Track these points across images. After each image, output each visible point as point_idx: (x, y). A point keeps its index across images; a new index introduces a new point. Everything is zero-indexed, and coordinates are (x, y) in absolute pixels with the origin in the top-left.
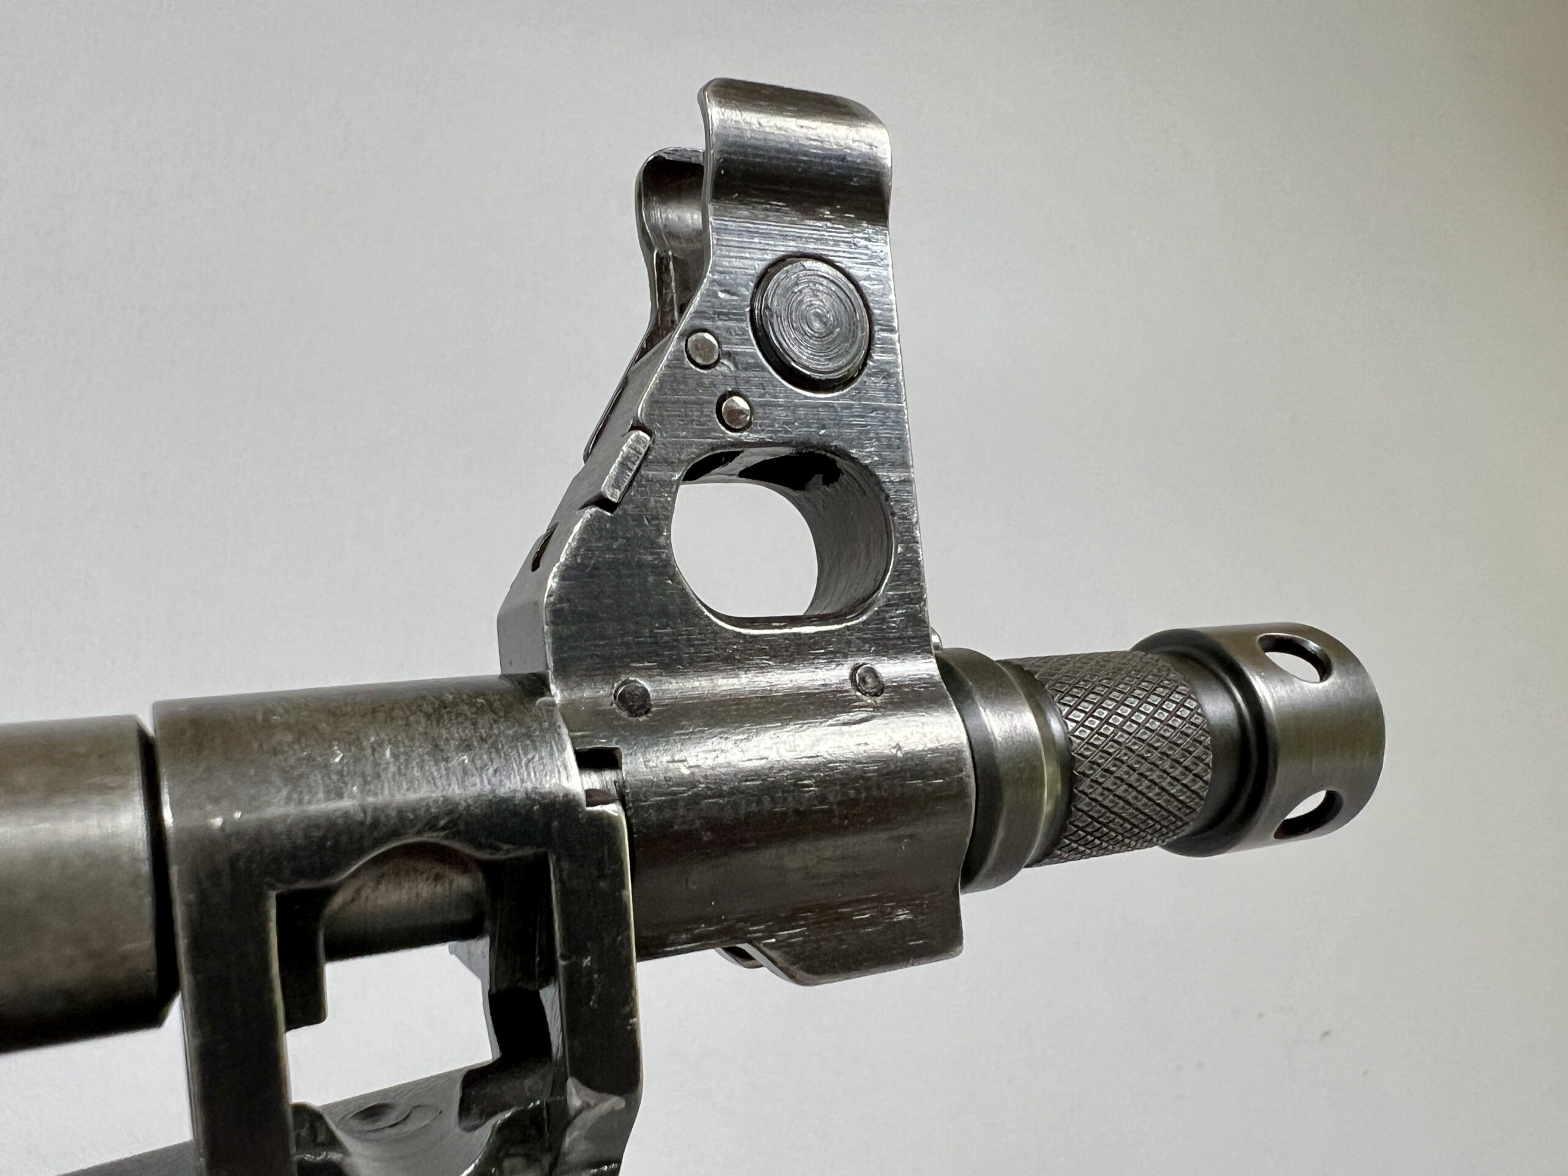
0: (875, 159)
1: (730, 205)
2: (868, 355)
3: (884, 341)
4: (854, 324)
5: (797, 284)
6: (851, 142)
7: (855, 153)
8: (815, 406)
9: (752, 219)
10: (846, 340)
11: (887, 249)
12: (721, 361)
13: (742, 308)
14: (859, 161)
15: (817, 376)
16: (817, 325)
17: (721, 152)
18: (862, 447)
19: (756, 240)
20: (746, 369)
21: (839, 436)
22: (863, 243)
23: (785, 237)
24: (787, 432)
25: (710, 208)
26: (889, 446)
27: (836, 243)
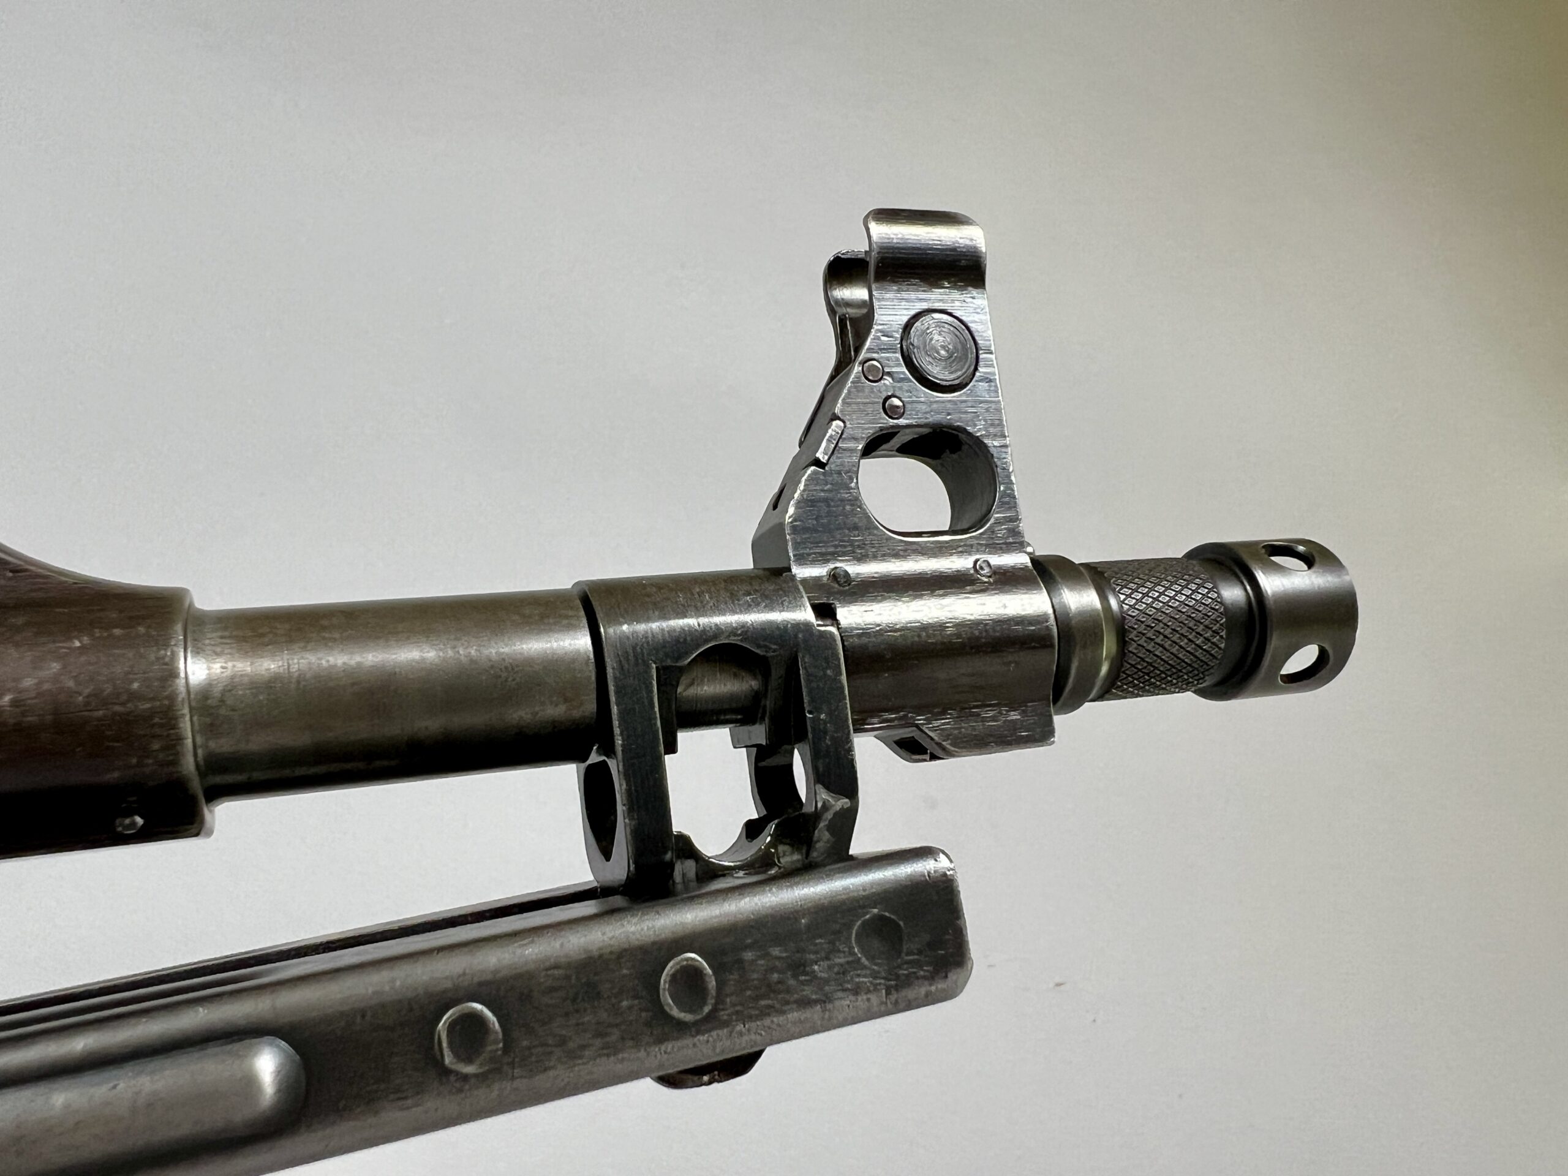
0: (975, 248)
1: (886, 283)
2: (976, 369)
3: (986, 360)
4: (965, 349)
5: (928, 328)
6: (959, 240)
7: (961, 246)
8: (943, 402)
9: (898, 291)
10: (960, 360)
11: (985, 302)
12: (884, 377)
13: (896, 345)
14: (964, 250)
15: (944, 383)
16: (943, 352)
17: (878, 253)
18: (975, 425)
19: (903, 303)
20: (899, 382)
21: (960, 420)
22: (971, 300)
23: (921, 300)
24: (926, 418)
25: (873, 286)
26: (992, 425)
27: (953, 301)
